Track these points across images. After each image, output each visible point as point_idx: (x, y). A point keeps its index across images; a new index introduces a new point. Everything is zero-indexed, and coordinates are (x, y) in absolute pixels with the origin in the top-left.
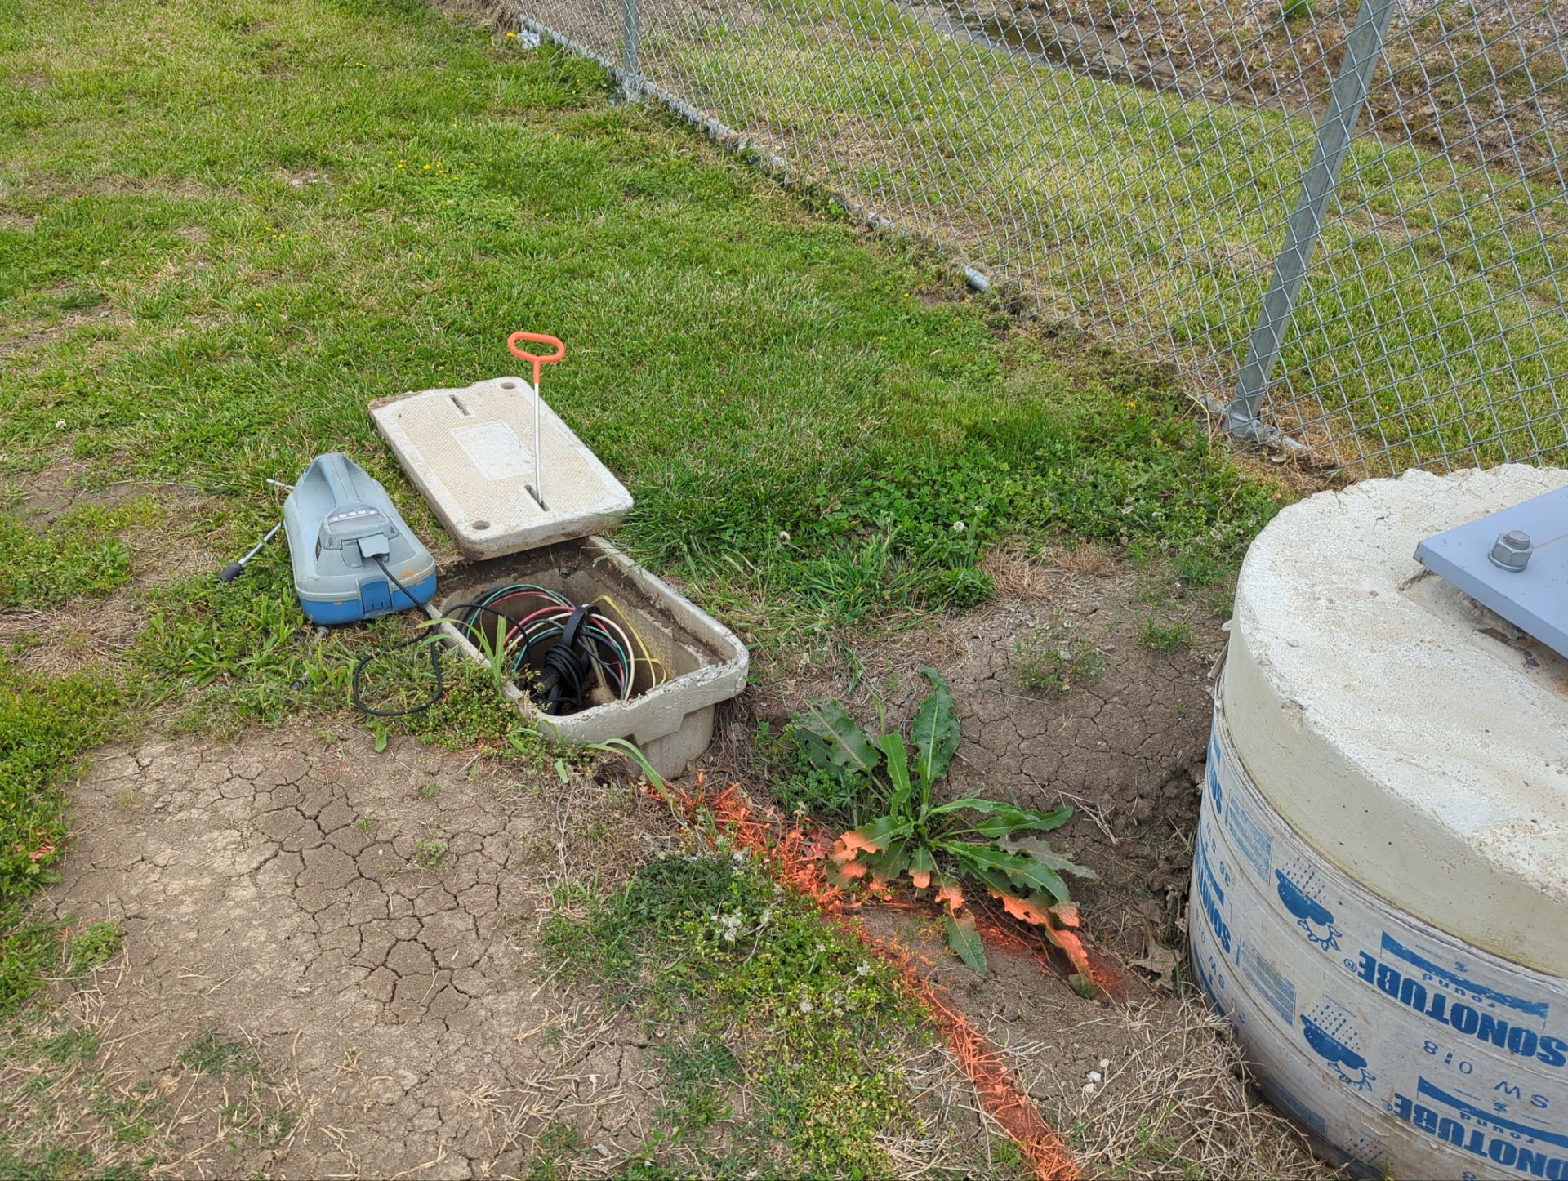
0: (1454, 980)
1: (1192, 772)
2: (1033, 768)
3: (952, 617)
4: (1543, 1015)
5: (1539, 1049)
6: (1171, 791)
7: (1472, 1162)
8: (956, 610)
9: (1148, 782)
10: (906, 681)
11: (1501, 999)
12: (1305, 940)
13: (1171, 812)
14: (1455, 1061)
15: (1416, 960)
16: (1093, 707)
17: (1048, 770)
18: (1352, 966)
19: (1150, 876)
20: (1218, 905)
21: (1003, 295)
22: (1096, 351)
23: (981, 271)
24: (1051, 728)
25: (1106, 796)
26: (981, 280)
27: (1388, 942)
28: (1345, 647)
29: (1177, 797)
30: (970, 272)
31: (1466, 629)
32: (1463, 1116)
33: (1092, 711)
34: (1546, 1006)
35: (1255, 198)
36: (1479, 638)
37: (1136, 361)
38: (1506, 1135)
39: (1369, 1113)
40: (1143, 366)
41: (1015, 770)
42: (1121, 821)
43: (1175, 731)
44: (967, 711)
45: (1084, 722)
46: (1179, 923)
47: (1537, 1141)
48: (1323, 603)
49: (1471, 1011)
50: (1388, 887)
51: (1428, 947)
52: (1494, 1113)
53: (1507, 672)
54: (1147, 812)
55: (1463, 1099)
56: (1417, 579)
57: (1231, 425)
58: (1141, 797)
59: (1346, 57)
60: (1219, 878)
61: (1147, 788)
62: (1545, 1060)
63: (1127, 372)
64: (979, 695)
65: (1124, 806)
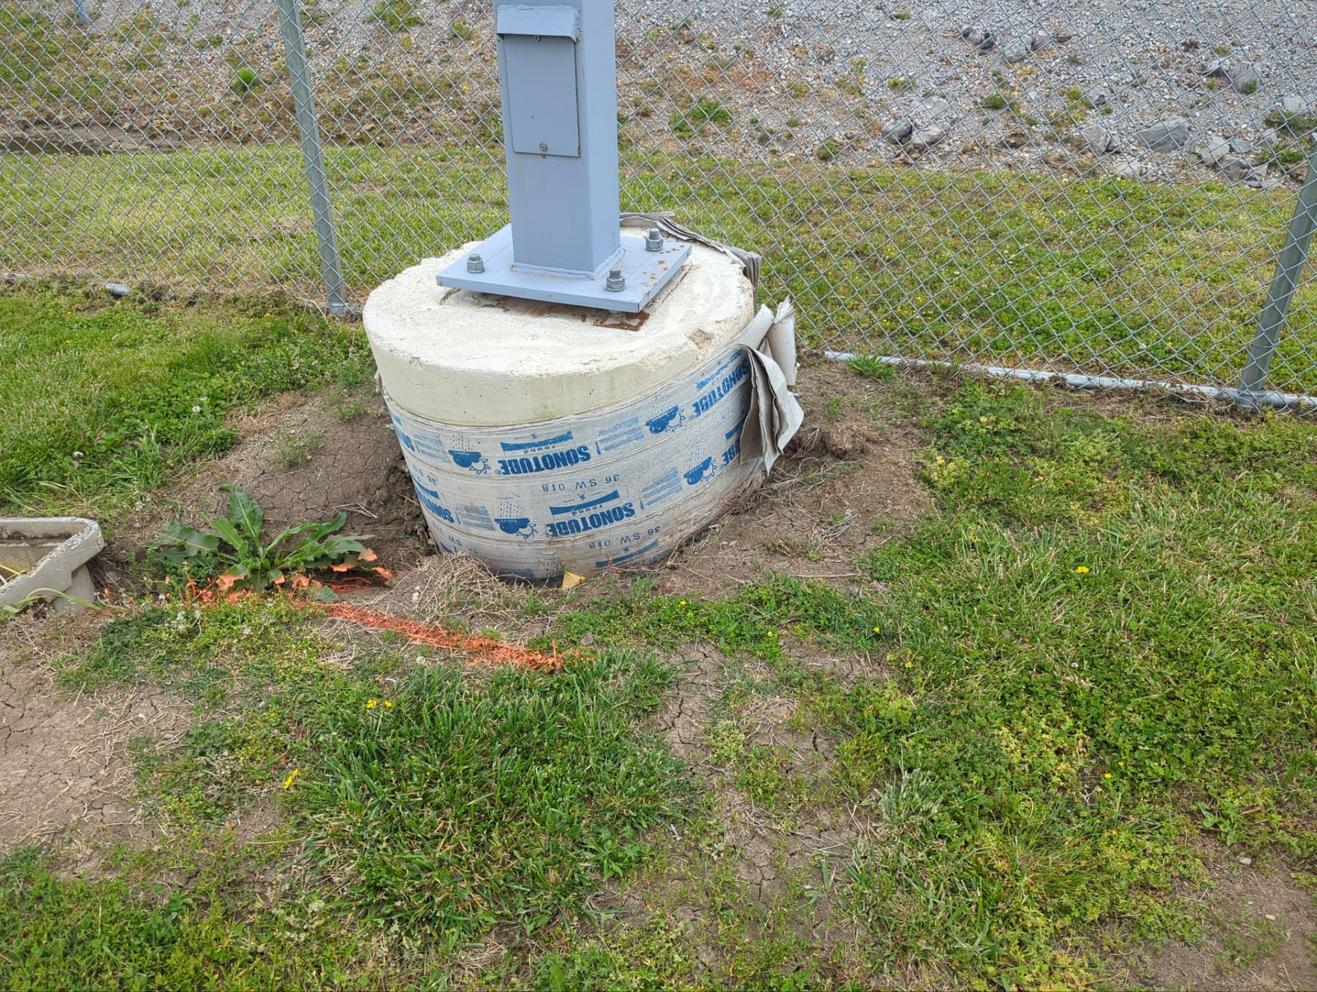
0: (536, 445)
1: (399, 466)
2: (313, 504)
3: (220, 458)
4: (572, 438)
5: (580, 456)
6: (392, 479)
7: (589, 536)
8: (221, 454)
9: (379, 480)
10: (212, 498)
11: (555, 441)
12: (477, 477)
13: (398, 489)
14: (557, 487)
15: (518, 447)
16: (330, 460)
17: (322, 501)
18: (499, 472)
19: (404, 527)
20: (438, 503)
21: (143, 291)
22: (227, 301)
23: (116, 283)
24: (312, 481)
25: (360, 497)
26: (120, 288)
27: (506, 447)
28: (426, 331)
29: (397, 481)
30: (109, 286)
31: (475, 308)
32: (574, 514)
33: (330, 463)
34: (570, 432)
35: (282, 194)
36: (481, 309)
37: (257, 297)
38: (592, 511)
39: (543, 546)
40: (263, 297)
41: (304, 509)
42: (374, 505)
43: (380, 451)
44: (258, 496)
45: (329, 469)
46: (430, 542)
47: (603, 504)
48: (408, 320)
49: (548, 456)
50: (491, 420)
51: (518, 436)
52: (582, 502)
53: (497, 316)
54: (385, 494)
55: (569, 505)
56: (445, 298)
57: (334, 311)
58: (379, 489)
59: (296, 104)
60: (431, 487)
61: (379, 483)
62: (584, 460)
63: (254, 305)
64: (261, 484)
65: (372, 498)
